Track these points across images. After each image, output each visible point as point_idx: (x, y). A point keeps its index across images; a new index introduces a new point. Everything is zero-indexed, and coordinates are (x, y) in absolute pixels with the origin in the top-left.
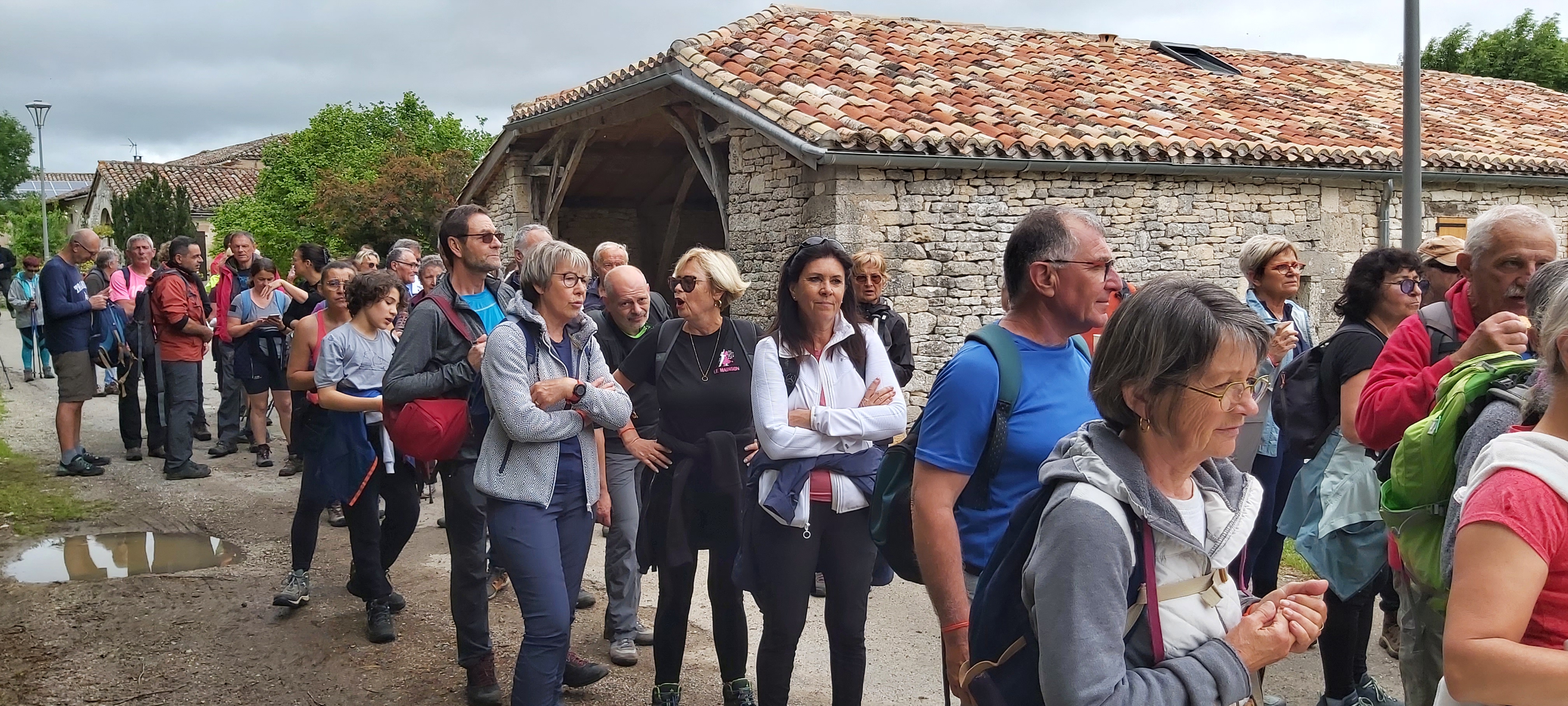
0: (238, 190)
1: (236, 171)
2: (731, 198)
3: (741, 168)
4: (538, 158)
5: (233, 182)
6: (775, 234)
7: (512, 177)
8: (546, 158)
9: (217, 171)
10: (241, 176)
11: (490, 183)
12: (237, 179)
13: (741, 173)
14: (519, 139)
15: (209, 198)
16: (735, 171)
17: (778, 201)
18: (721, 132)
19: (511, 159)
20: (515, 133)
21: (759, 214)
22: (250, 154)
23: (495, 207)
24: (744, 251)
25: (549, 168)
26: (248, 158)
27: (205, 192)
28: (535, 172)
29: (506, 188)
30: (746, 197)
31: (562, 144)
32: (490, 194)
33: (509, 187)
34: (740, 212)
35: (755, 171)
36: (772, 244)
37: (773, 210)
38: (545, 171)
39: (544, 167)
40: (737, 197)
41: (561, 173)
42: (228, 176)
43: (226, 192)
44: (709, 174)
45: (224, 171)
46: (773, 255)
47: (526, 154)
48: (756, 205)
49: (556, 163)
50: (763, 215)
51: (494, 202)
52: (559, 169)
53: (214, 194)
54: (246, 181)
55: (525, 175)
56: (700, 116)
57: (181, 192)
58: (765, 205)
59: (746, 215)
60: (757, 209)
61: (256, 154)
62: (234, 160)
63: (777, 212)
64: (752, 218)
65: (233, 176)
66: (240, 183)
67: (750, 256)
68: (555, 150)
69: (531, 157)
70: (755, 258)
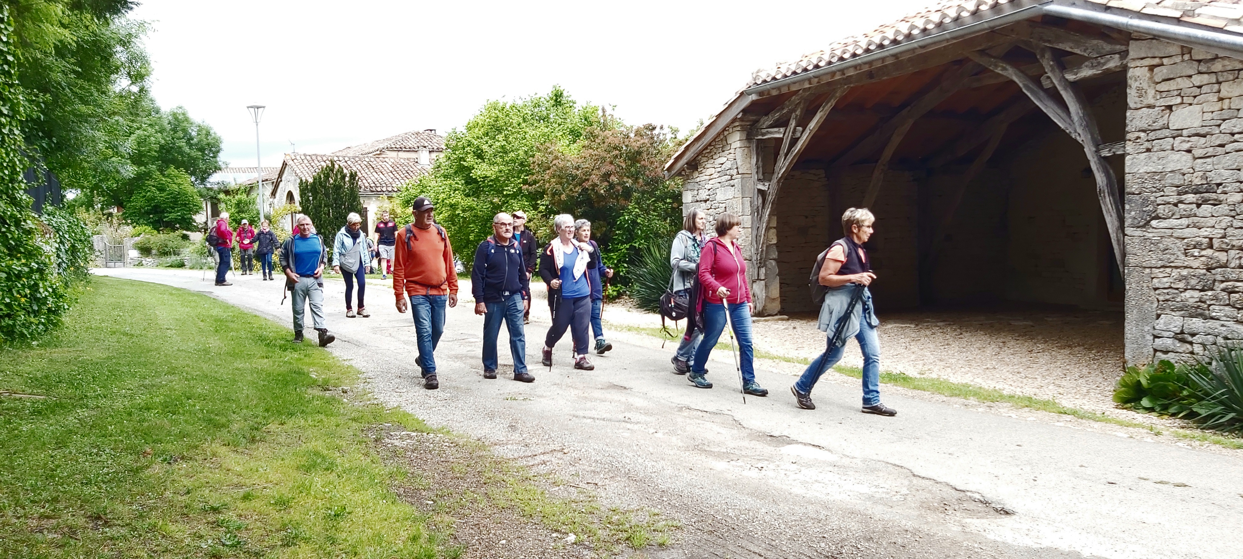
0: (390, 174)
1: (386, 159)
2: (1129, 136)
3: (1151, 101)
4: (767, 121)
5: (386, 168)
6: (1227, 173)
7: (736, 140)
8: (778, 120)
9: (372, 160)
10: (391, 163)
11: (706, 148)
12: (389, 166)
13: (1149, 107)
14: (753, 103)
15: (371, 182)
16: (1139, 106)
17: (1233, 134)
18: (1093, 67)
19: (737, 124)
20: (754, 97)
21: (1189, 151)
22: (393, 146)
23: (709, 172)
24: (1158, 194)
25: (782, 130)
26: (391, 149)
27: (366, 176)
28: (763, 135)
29: (727, 152)
30: (1166, 132)
31: (802, 105)
32: (705, 159)
33: (732, 151)
34: (1148, 150)
35: (1182, 103)
36: (1219, 185)
37: (1222, 146)
38: (777, 133)
39: (776, 129)
40: (1142, 135)
41: (798, 134)
42: (381, 163)
43: (381, 175)
44: (1063, 115)
45: (377, 159)
46: (1222, 197)
47: (754, 118)
48: (1184, 141)
49: (793, 123)
50: (1197, 152)
51: (708, 166)
52: (795, 129)
53: (373, 178)
54: (395, 167)
55: (749, 138)
56: (1048, 55)
57: (353, 176)
58: (1203, 140)
59: (1162, 154)
60: (1186, 146)
61: (398, 146)
62: (382, 152)
63: (1229, 148)
64: (1176, 156)
65: (385, 163)
66: (391, 169)
67: (1174, 199)
68: (794, 110)
69: (757, 121)
70: (1181, 202)
